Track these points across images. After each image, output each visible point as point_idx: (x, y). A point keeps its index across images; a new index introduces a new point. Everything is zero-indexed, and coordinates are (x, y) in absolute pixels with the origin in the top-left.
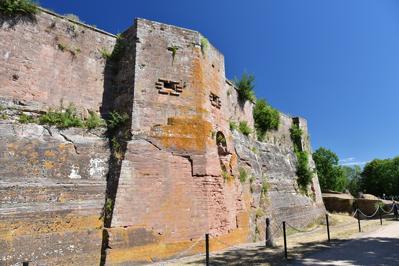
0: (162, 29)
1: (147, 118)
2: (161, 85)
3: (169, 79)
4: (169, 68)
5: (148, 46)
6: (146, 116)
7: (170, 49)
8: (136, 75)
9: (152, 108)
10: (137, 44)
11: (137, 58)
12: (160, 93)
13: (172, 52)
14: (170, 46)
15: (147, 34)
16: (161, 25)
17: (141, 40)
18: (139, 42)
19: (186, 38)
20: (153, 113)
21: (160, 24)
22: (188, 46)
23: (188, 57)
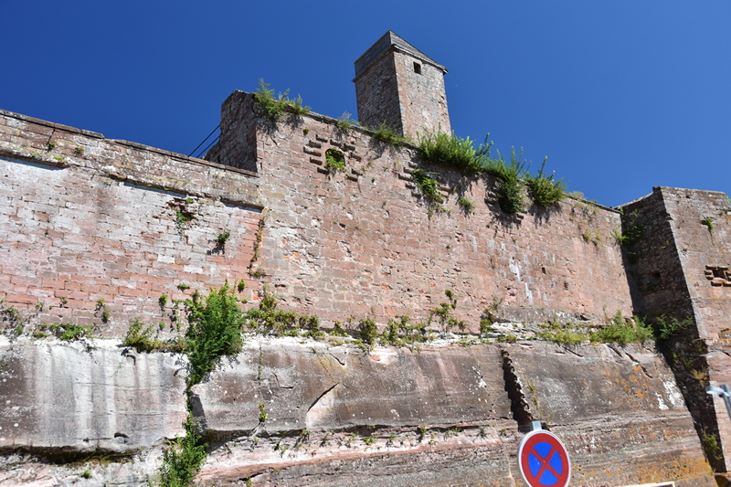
0: (688, 197)
1: (711, 322)
2: (710, 274)
3: (715, 264)
4: (711, 249)
5: (681, 223)
6: (709, 318)
7: (704, 223)
8: (683, 264)
9: (712, 307)
10: (670, 221)
11: (676, 240)
12: (713, 284)
13: (707, 227)
14: (702, 219)
15: (675, 206)
16: (686, 191)
17: (672, 216)
18: (671, 219)
19: (715, 204)
20: (715, 314)
21: (683, 189)
22: (721, 215)
23: (725, 230)
